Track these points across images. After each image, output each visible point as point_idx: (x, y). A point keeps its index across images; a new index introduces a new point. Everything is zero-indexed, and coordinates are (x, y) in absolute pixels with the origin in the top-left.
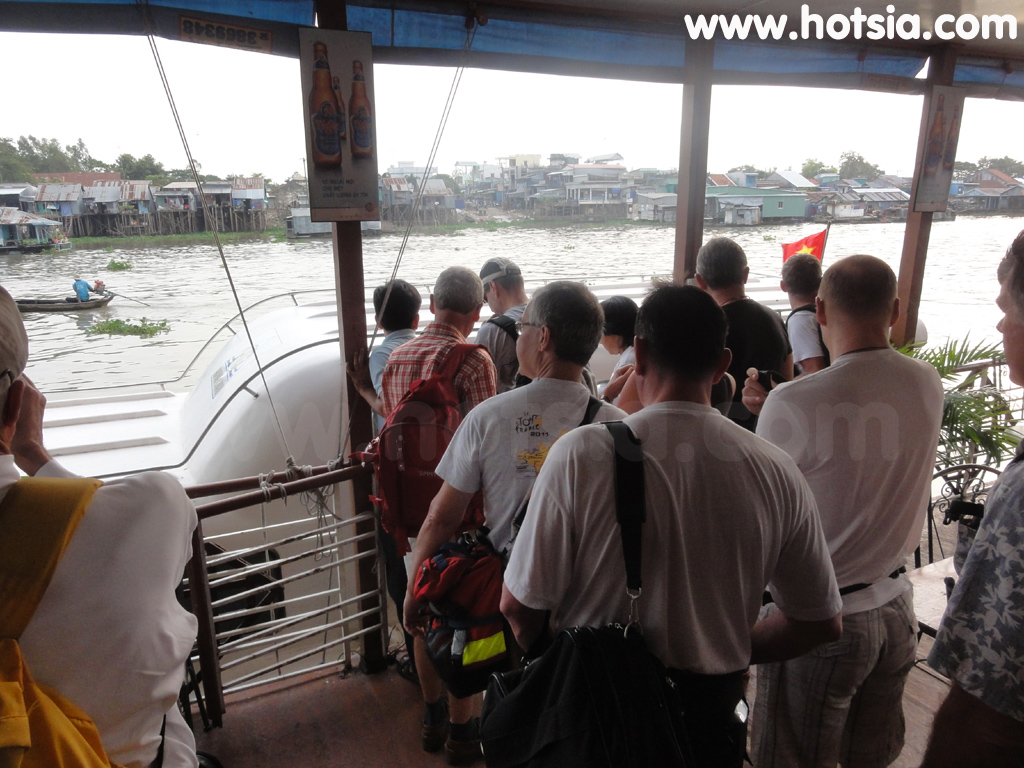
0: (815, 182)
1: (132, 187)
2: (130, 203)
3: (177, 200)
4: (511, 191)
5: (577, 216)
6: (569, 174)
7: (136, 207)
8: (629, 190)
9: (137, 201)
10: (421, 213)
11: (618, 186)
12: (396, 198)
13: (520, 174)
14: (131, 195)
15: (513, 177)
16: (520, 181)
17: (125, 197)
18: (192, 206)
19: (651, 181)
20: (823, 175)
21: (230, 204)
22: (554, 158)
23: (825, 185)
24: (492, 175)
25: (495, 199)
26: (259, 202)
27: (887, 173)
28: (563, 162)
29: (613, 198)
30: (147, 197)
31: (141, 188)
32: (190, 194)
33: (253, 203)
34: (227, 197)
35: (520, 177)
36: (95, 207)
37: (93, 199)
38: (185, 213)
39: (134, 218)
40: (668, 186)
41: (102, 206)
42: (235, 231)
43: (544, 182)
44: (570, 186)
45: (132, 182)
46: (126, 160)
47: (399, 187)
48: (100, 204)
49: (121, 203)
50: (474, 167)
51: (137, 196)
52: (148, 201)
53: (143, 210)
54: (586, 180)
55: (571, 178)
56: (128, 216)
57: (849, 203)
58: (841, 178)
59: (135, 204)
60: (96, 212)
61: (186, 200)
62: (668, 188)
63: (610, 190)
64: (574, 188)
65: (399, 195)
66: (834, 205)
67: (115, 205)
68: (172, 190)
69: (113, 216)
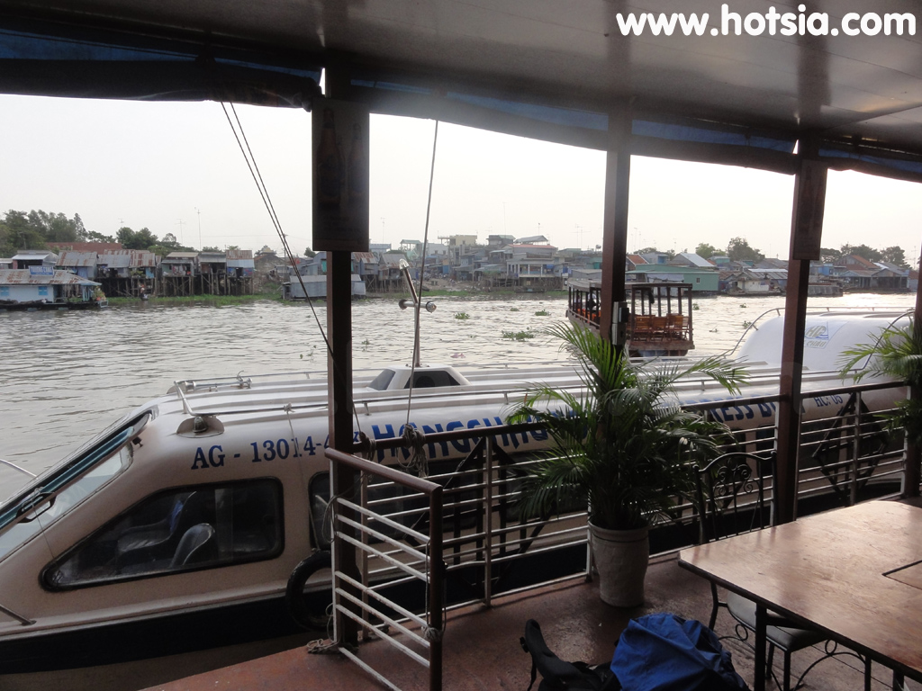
0: (713, 262)
1: (141, 256)
2: (139, 269)
3: (181, 268)
4: (456, 265)
5: (519, 287)
6: (509, 252)
7: (144, 273)
8: (562, 266)
9: (145, 267)
10: (388, 282)
11: (552, 263)
12: (366, 269)
13: (463, 251)
14: (140, 262)
15: (457, 254)
16: (463, 257)
17: (135, 265)
18: (192, 273)
19: (579, 259)
20: (716, 258)
21: (224, 271)
22: (491, 238)
23: (722, 265)
24: (436, 252)
25: (441, 272)
26: (250, 270)
27: (766, 257)
28: (500, 242)
29: (548, 273)
30: (153, 265)
31: (148, 257)
32: (192, 263)
33: (244, 271)
34: (222, 265)
35: (464, 254)
36: (107, 272)
37: (106, 265)
38: (186, 279)
39: (142, 281)
40: (594, 264)
41: (113, 271)
42: (227, 294)
43: (487, 258)
44: (510, 262)
45: (140, 252)
46: (125, 233)
47: (368, 260)
48: (112, 269)
49: (131, 269)
50: (417, 245)
51: (146, 263)
52: (154, 268)
53: (149, 275)
54: (525, 257)
55: (511, 256)
56: (136, 280)
57: (756, 280)
58: (732, 260)
59: (143, 269)
60: (108, 276)
61: (188, 267)
62: (594, 266)
63: (545, 266)
64: (514, 263)
65: (368, 267)
66: (744, 281)
67: (125, 270)
68: (174, 258)
69: (123, 280)
